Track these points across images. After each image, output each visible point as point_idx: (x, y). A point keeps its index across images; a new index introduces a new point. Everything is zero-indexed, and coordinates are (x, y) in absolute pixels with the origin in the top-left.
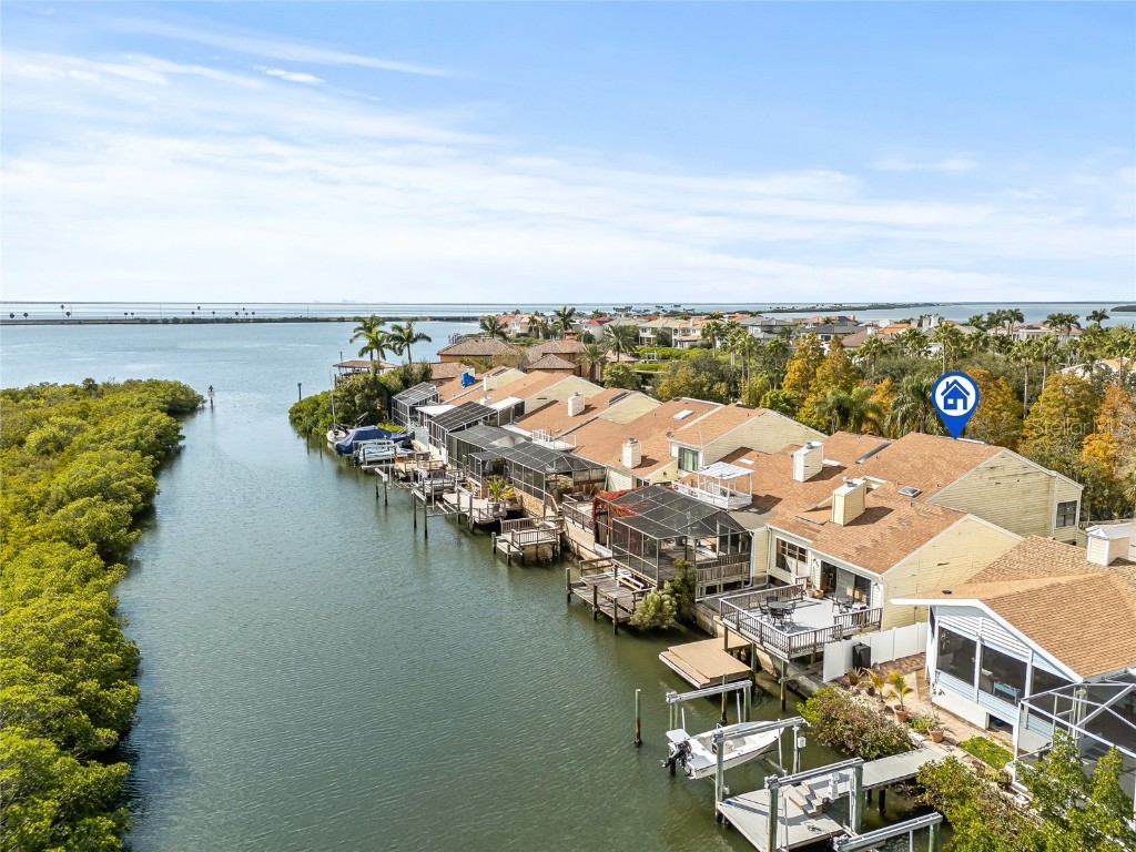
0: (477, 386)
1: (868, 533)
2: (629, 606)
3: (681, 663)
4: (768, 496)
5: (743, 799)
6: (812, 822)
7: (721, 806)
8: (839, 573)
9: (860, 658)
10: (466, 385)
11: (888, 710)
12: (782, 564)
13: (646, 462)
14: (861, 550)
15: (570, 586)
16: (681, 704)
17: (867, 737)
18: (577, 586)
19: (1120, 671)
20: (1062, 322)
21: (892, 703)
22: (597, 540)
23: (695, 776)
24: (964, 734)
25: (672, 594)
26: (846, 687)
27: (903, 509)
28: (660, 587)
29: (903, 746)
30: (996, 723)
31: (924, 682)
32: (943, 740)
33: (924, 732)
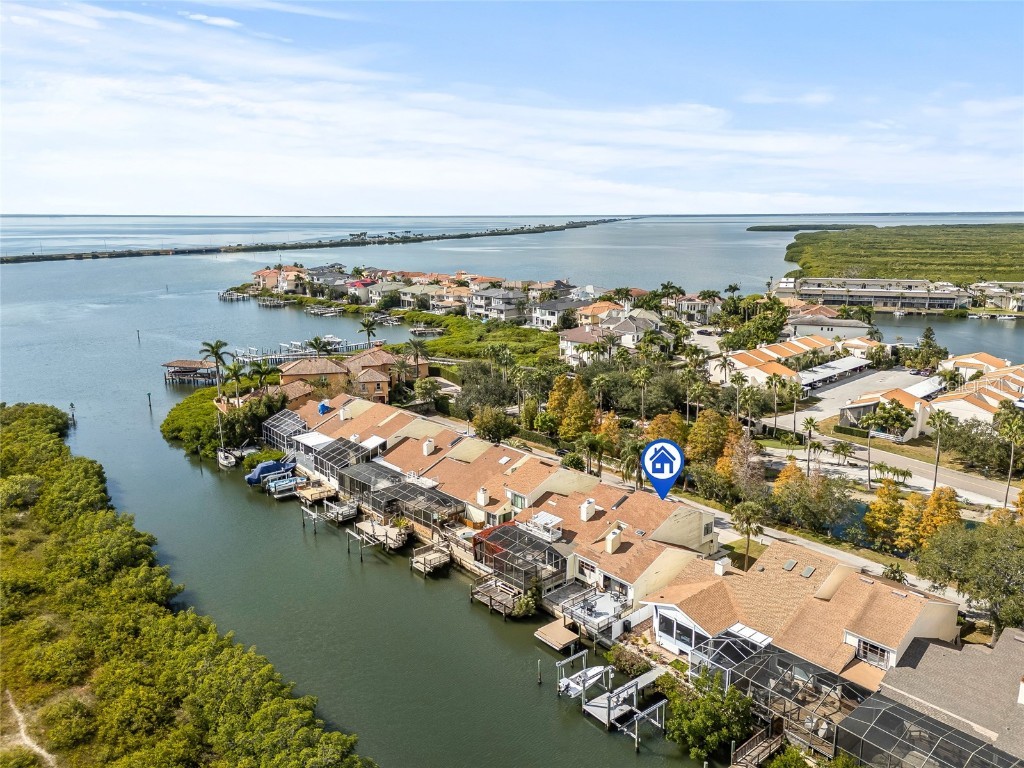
0: (332, 414)
1: (624, 558)
2: (510, 605)
3: (547, 638)
4: (570, 531)
5: (593, 702)
6: (620, 707)
7: (585, 707)
8: (612, 582)
9: (627, 628)
10: (323, 413)
11: (641, 651)
12: (582, 572)
13: (493, 502)
14: (622, 569)
15: (472, 594)
16: (562, 666)
17: (635, 667)
18: (476, 593)
19: (724, 630)
20: (710, 297)
21: (643, 649)
22: (476, 559)
23: (573, 696)
24: (671, 658)
25: (532, 597)
26: (621, 641)
27: (638, 544)
28: (526, 593)
29: (648, 669)
30: (682, 652)
31: (653, 634)
32: (664, 663)
33: (655, 660)
